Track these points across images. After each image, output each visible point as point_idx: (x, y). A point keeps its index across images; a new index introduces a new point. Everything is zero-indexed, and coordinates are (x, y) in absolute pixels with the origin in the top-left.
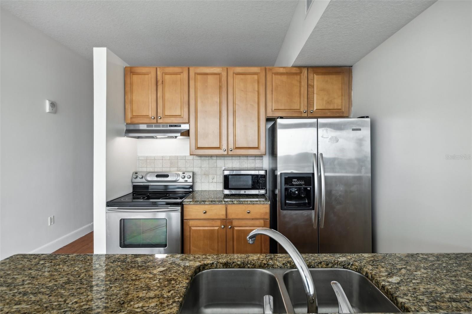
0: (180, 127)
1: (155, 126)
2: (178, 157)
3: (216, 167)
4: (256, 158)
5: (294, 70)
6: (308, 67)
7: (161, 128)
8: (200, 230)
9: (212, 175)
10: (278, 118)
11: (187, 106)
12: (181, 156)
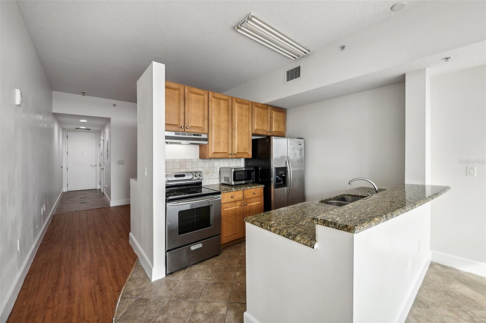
0: (201, 136)
1: (182, 134)
2: (186, 160)
3: (214, 167)
4: (238, 160)
5: (265, 106)
6: (271, 106)
7: (187, 136)
8: (229, 210)
9: (211, 174)
10: (272, 136)
11: (207, 121)
12: (188, 159)
